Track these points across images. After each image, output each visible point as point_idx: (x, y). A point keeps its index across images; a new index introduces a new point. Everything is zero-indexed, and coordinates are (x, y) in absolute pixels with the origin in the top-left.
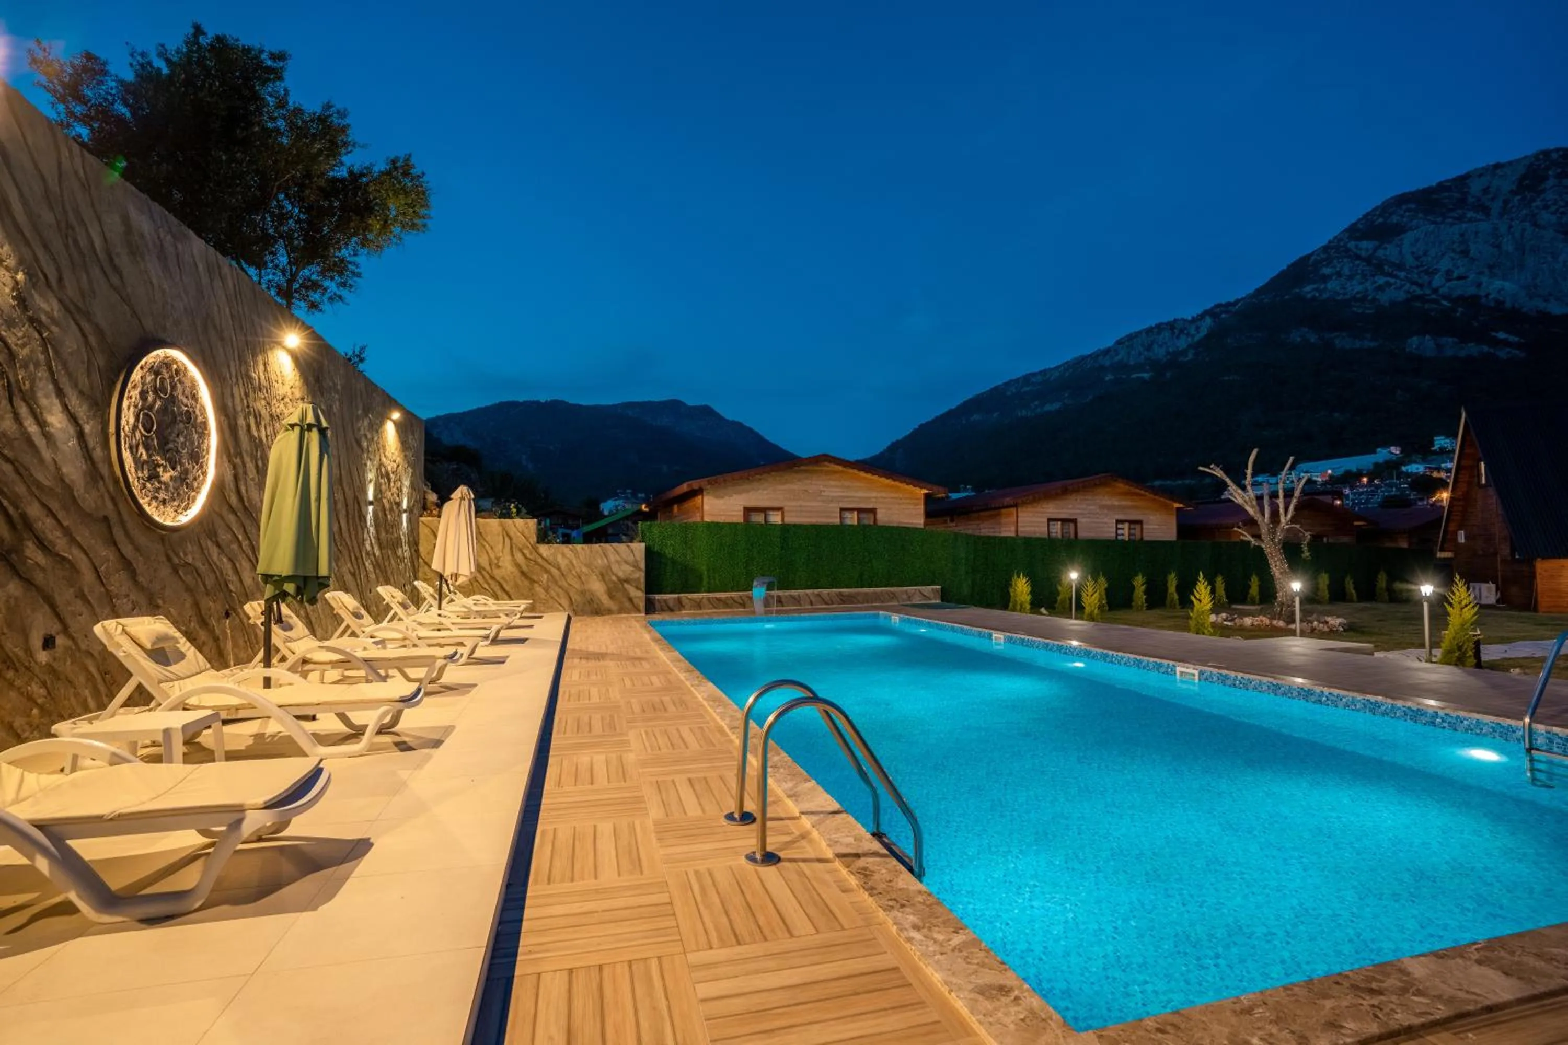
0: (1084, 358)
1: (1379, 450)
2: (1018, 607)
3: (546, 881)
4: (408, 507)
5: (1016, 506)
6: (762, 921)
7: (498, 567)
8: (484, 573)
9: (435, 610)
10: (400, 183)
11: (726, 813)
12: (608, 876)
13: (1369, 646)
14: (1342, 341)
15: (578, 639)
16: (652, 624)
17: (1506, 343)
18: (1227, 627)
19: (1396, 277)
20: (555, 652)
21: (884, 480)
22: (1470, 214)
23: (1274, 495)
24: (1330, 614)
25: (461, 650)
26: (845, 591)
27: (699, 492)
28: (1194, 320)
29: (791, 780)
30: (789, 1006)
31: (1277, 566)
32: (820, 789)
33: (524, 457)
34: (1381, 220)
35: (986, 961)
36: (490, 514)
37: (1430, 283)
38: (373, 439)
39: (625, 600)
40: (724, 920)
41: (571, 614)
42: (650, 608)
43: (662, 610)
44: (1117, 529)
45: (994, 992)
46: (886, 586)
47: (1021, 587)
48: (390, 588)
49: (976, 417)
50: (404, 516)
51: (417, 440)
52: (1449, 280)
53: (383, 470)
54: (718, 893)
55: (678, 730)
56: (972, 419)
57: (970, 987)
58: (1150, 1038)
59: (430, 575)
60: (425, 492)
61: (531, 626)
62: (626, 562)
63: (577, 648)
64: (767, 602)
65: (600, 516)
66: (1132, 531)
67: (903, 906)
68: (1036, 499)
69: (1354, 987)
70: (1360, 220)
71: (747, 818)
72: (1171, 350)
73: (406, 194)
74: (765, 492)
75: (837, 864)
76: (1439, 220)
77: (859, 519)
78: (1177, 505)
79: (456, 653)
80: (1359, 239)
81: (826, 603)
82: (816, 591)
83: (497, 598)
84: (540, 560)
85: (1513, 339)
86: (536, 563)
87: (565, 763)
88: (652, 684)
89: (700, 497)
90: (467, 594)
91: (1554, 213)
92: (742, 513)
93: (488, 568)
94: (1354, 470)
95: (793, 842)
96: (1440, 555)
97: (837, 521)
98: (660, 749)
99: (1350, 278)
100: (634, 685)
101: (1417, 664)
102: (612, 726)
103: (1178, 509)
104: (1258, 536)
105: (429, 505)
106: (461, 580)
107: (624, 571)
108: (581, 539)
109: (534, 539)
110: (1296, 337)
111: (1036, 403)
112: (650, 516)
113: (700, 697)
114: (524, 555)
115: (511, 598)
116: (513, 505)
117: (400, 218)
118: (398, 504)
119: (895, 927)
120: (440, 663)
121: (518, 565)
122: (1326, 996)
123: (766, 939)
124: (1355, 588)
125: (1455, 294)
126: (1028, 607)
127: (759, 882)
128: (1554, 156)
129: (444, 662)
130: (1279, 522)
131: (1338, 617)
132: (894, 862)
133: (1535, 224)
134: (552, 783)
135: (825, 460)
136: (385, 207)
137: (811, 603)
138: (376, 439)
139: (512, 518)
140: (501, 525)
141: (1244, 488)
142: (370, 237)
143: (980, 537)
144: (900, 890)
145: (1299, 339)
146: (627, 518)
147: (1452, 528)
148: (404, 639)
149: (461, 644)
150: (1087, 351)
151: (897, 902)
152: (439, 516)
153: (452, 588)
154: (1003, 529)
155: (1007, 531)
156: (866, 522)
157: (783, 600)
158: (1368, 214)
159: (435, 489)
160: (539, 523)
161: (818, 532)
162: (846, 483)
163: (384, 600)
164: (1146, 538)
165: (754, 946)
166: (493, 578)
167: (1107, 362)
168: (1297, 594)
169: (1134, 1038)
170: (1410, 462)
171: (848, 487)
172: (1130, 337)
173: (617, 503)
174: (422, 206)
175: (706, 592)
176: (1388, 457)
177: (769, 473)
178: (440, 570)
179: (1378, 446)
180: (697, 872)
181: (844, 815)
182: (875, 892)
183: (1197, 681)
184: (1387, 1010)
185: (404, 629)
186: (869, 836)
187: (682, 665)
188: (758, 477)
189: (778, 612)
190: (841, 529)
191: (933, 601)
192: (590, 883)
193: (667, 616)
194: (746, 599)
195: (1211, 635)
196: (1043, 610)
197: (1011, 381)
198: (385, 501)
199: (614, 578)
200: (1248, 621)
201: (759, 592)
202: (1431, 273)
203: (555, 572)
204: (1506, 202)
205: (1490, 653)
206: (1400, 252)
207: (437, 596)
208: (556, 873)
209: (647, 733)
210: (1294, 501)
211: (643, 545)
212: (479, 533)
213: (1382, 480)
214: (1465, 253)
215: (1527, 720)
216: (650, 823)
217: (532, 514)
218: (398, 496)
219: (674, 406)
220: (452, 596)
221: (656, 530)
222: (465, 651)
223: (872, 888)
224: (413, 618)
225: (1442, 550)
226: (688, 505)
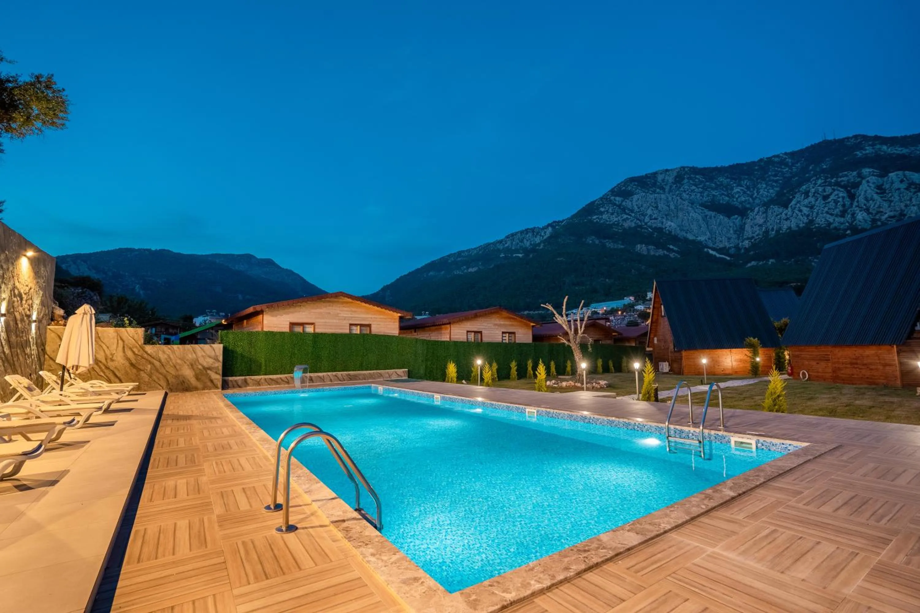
0: (488, 245)
1: (625, 298)
2: (450, 380)
3: (136, 561)
4: (37, 318)
5: (450, 323)
6: (283, 564)
7: (112, 360)
8: (100, 364)
9: (57, 391)
10: (43, 92)
11: (266, 505)
12: (183, 550)
13: (614, 394)
14: (609, 244)
15: (171, 407)
16: (226, 396)
17: (673, 251)
18: (555, 388)
19: (630, 215)
20: (154, 417)
21: (376, 308)
22: (658, 190)
23: (576, 320)
24: (601, 379)
25: (77, 418)
26: (352, 373)
27: (261, 312)
28: (544, 228)
29: (308, 483)
30: (295, 608)
31: (577, 355)
32: (325, 486)
33: (137, 286)
34: (624, 188)
35: (409, 566)
36: (108, 324)
37: (644, 220)
38: (8, 269)
39: (207, 381)
40: (259, 566)
41: (167, 391)
42: (225, 386)
43: (234, 387)
44: (503, 337)
45: (411, 581)
46: (376, 369)
47: (452, 369)
48: (18, 377)
49: (431, 273)
50: (33, 326)
51: (49, 271)
52: (651, 219)
53: (16, 292)
54: (256, 552)
55: (238, 460)
56: (429, 274)
57: (399, 580)
58: (486, 590)
59: (54, 367)
60: (53, 308)
61: (137, 400)
62: (210, 357)
63: (170, 413)
64: (303, 381)
65: (193, 326)
66: (510, 338)
67: (367, 544)
68: (460, 320)
69: (579, 550)
70: (615, 187)
71: (278, 507)
72: (532, 243)
73: (48, 101)
74: (304, 313)
75: (332, 527)
76: (646, 191)
77: (361, 330)
78: (532, 324)
79: (73, 420)
80: (615, 196)
81: (340, 381)
82: (334, 373)
83: (109, 381)
84: (145, 355)
85: (675, 249)
86: (143, 358)
87: (156, 487)
88: (223, 433)
89: (261, 316)
90: (85, 379)
91: (687, 194)
92: (288, 326)
93: (104, 361)
94: (615, 308)
95: (306, 518)
96: (648, 349)
97: (347, 331)
98: (225, 472)
99: (612, 214)
100: (210, 434)
101: (632, 401)
102: (193, 461)
103: (533, 326)
104: (569, 341)
105: (56, 317)
106: (79, 371)
107: (208, 362)
108: (178, 342)
109: (142, 341)
110: (589, 240)
111: (465, 267)
112: (228, 327)
113: (254, 440)
114: (134, 352)
115: (121, 381)
116: (126, 319)
117: (42, 117)
118: (29, 316)
119: (361, 556)
120: (58, 428)
121: (128, 359)
122: (566, 557)
123: (284, 574)
124: (614, 366)
125: (654, 226)
126: (455, 380)
127: (283, 542)
128: (686, 169)
129: (63, 426)
130: (578, 333)
131: (604, 380)
132: (365, 522)
133: (681, 198)
134: (146, 500)
135: (342, 295)
136: (27, 106)
137: (331, 380)
138: (11, 269)
139: (126, 327)
140: (117, 332)
141: (562, 316)
142: (14, 125)
143: (429, 341)
144: (367, 536)
145: (591, 242)
146: (212, 328)
147: (652, 336)
148: (29, 412)
149: (79, 414)
150: (491, 241)
151: (364, 543)
152: (65, 325)
153: (72, 376)
154: (443, 337)
155: (445, 337)
156: (365, 332)
157: (314, 379)
158: (619, 184)
159: (61, 306)
160: (146, 331)
161: (335, 338)
162: (353, 309)
163: (11, 385)
164: (517, 342)
165: (277, 579)
166: (107, 368)
167: (501, 247)
168: (584, 370)
169: (478, 591)
170: (638, 305)
171: (355, 312)
172: (512, 235)
173: (206, 318)
174: (61, 111)
175: (263, 375)
176: (629, 301)
177: (306, 302)
178: (63, 363)
179: (625, 296)
180: (244, 543)
181: (338, 500)
182: (351, 539)
183: (536, 415)
184: (589, 558)
185: (28, 406)
186: (352, 510)
187: (244, 420)
188: (299, 304)
189: (310, 386)
190: (350, 336)
191: (404, 378)
192: (170, 558)
193: (236, 391)
194: (289, 379)
195: (545, 392)
196: (464, 381)
197: (451, 254)
198: (17, 314)
199: (200, 367)
200: (564, 384)
201: (298, 374)
202: (644, 215)
203: (157, 364)
204: (671, 187)
205: (662, 395)
206: (632, 204)
207: (59, 382)
208: (144, 556)
209: (217, 463)
210: (584, 322)
211: (221, 346)
212: (98, 337)
213: (627, 313)
214: (657, 207)
215: (667, 424)
216: (214, 518)
217: (140, 324)
218: (29, 310)
219: (248, 258)
220: (72, 381)
221: (231, 336)
222: (81, 419)
223: (350, 537)
224: (37, 398)
225: (648, 347)
226: (254, 320)
